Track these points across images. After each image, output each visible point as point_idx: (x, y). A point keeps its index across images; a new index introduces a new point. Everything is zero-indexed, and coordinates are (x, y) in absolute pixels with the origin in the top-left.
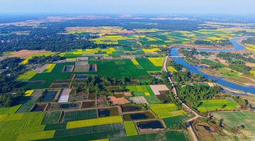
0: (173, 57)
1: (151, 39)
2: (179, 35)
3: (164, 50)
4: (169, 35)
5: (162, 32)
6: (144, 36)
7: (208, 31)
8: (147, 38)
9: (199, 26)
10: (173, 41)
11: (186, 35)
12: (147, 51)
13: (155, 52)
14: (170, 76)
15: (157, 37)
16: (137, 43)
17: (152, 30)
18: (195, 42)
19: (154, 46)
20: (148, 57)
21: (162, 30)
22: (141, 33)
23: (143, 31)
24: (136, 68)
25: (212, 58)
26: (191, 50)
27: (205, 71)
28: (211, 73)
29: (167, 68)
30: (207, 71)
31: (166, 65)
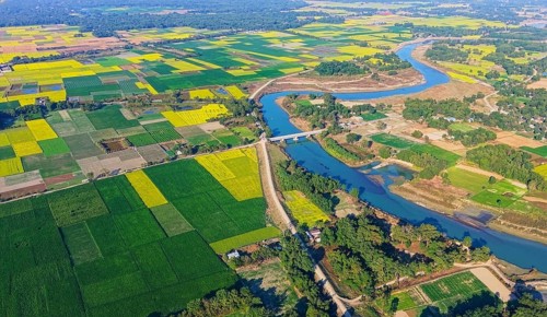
0: (282, 138)
1: (183, 67)
2: (260, 45)
3: (242, 110)
4: (234, 46)
5: (209, 37)
6: (155, 57)
7: (327, 28)
8: (170, 62)
9: (298, 14)
10: (253, 67)
11: (278, 45)
12: (181, 120)
13: (213, 120)
14: (317, 255)
15: (200, 55)
16: (140, 85)
17: (178, 34)
18: (317, 69)
19: (204, 93)
20: (195, 151)
21: (206, 32)
22: (146, 45)
23: (150, 36)
24: (160, 234)
25: (397, 125)
26: (322, 101)
27: (413, 193)
28: (441, 203)
29: (285, 207)
30: (420, 192)
31: (276, 189)
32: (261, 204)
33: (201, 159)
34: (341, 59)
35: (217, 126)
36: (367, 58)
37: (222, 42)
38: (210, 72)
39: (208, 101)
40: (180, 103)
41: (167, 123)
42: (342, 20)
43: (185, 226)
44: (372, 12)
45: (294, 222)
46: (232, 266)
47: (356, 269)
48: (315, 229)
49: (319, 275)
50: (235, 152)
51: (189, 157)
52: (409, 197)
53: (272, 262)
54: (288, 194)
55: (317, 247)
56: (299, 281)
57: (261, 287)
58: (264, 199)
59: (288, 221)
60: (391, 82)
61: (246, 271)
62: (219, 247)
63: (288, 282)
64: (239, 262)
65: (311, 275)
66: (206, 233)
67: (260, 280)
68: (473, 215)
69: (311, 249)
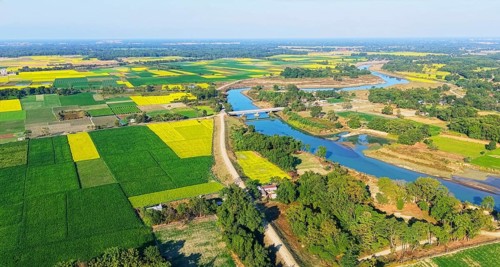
0: (242, 113)
1: (163, 74)
4: (212, 65)
5: (191, 60)
8: (152, 71)
10: (224, 75)
11: (251, 64)
13: (176, 101)
15: (180, 68)
16: (120, 82)
20: (147, 119)
22: (137, 63)
27: (393, 157)
28: (431, 166)
29: (235, 165)
30: (400, 156)
31: (228, 147)
33: (153, 126)
35: (180, 105)
36: (328, 69)
37: (202, 63)
38: (185, 76)
39: (176, 90)
40: (151, 92)
41: (132, 103)
42: (306, 53)
43: (109, 179)
44: (333, 50)
45: (243, 178)
48: (270, 185)
49: (271, 236)
50: (192, 122)
51: (141, 124)
52: (390, 160)
53: (207, 220)
54: (242, 155)
55: (270, 204)
56: (238, 241)
58: (212, 157)
59: (235, 175)
60: (351, 82)
61: (166, 232)
62: (139, 202)
63: (223, 245)
65: (259, 237)
67: (181, 244)
69: (261, 206)
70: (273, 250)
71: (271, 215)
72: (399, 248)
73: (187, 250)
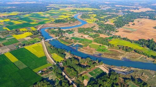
0: (48, 40)
1: (17, 23)
2: (38, 16)
3: (36, 33)
4: (31, 16)
5: (23, 14)
6: (8, 20)
7: (55, 11)
8: (12, 21)
9: (47, 8)
10: (37, 22)
11: (43, 16)
12: (18, 37)
13: (28, 36)
15: (21, 19)
16: (4, 28)
17: (13, 13)
18: (54, 21)
19: (24, 29)
20: (24, 45)
21: (22, 13)
22: (4, 17)
23: (5, 14)
24: (18, 69)
25: (77, 35)
26: (57, 30)
27: (83, 51)
28: (90, 52)
29: (52, 58)
30: (84, 50)
31: (49, 53)
32: (45, 58)
33: (26, 47)
34: (60, 19)
35: (29, 38)
36: (67, 18)
37: (27, 15)
38: (25, 24)
39: (25, 31)
40: (17, 32)
41: (14, 38)
42: (59, 9)
43: (25, 66)
44: (66, 7)
45: (55, 61)
46: (40, 75)
47: (73, 71)
48: (61, 62)
49: (64, 74)
50: (36, 45)
51: (22, 47)
52: (81, 51)
54: (52, 54)
55: (62, 67)
56: (59, 76)
57: (49, 79)
58: (46, 56)
59: (53, 61)
60: (73, 24)
61: (44, 76)
62: (35, 70)
63: (56, 77)
64: (42, 74)
65: (62, 74)
66: (31, 67)
67: (48, 78)
68: (97, 54)
70: (64, 76)
71: (62, 69)
72: (84, 72)
73: (50, 79)
